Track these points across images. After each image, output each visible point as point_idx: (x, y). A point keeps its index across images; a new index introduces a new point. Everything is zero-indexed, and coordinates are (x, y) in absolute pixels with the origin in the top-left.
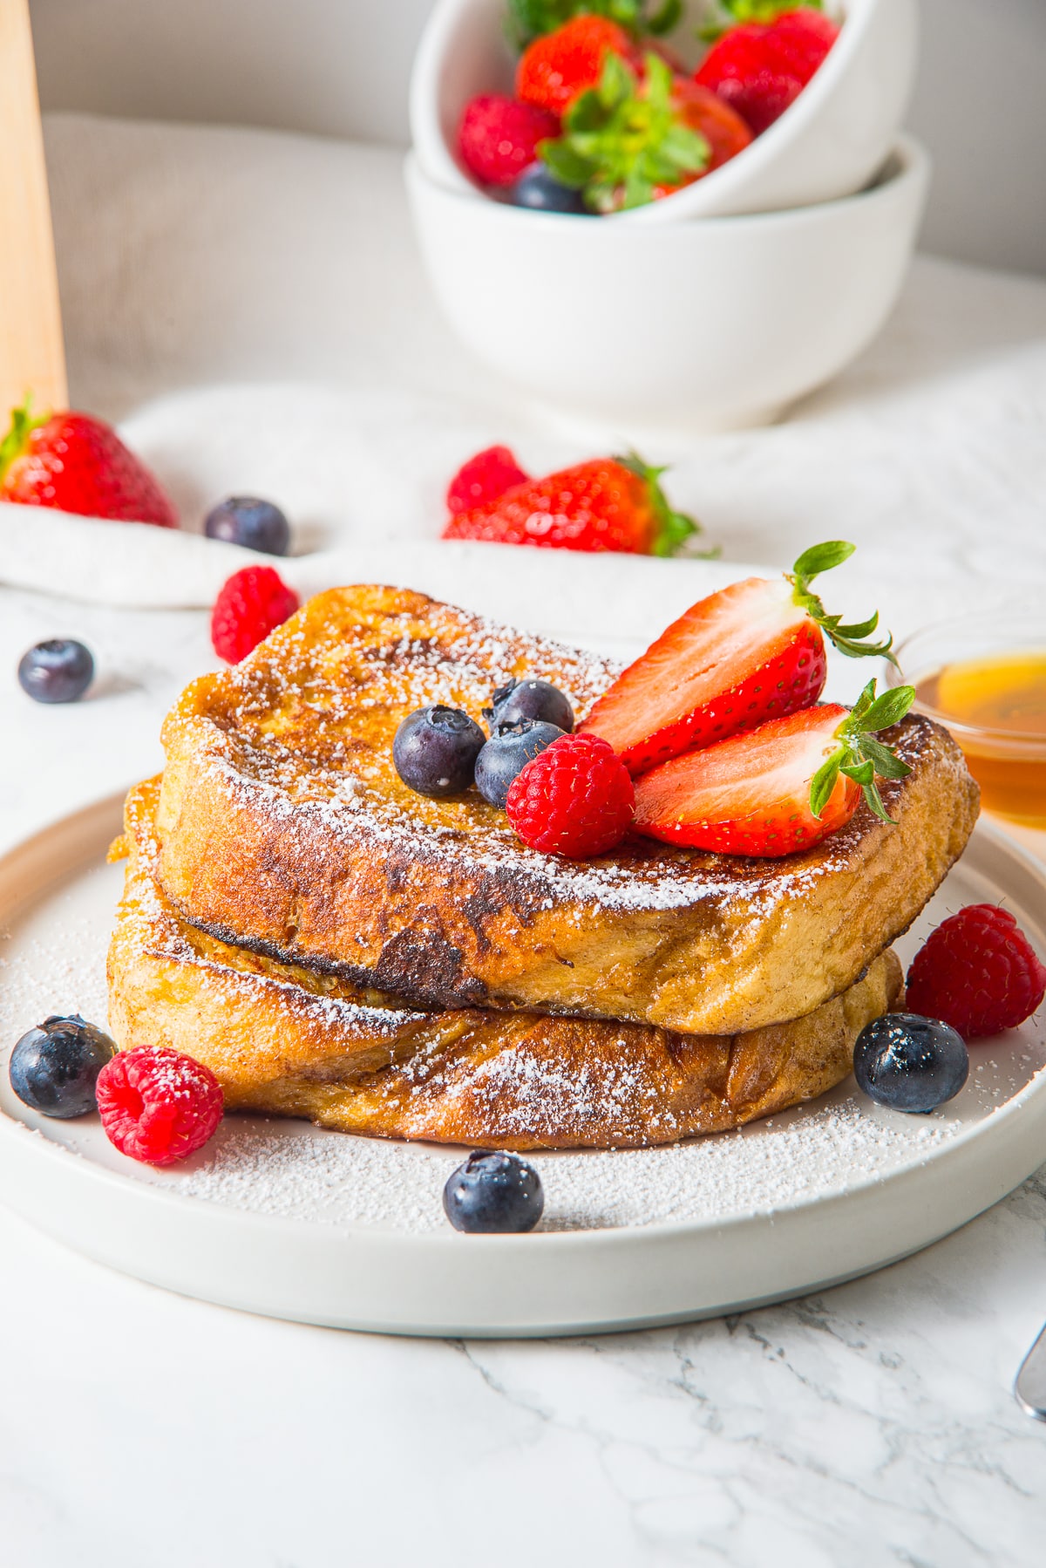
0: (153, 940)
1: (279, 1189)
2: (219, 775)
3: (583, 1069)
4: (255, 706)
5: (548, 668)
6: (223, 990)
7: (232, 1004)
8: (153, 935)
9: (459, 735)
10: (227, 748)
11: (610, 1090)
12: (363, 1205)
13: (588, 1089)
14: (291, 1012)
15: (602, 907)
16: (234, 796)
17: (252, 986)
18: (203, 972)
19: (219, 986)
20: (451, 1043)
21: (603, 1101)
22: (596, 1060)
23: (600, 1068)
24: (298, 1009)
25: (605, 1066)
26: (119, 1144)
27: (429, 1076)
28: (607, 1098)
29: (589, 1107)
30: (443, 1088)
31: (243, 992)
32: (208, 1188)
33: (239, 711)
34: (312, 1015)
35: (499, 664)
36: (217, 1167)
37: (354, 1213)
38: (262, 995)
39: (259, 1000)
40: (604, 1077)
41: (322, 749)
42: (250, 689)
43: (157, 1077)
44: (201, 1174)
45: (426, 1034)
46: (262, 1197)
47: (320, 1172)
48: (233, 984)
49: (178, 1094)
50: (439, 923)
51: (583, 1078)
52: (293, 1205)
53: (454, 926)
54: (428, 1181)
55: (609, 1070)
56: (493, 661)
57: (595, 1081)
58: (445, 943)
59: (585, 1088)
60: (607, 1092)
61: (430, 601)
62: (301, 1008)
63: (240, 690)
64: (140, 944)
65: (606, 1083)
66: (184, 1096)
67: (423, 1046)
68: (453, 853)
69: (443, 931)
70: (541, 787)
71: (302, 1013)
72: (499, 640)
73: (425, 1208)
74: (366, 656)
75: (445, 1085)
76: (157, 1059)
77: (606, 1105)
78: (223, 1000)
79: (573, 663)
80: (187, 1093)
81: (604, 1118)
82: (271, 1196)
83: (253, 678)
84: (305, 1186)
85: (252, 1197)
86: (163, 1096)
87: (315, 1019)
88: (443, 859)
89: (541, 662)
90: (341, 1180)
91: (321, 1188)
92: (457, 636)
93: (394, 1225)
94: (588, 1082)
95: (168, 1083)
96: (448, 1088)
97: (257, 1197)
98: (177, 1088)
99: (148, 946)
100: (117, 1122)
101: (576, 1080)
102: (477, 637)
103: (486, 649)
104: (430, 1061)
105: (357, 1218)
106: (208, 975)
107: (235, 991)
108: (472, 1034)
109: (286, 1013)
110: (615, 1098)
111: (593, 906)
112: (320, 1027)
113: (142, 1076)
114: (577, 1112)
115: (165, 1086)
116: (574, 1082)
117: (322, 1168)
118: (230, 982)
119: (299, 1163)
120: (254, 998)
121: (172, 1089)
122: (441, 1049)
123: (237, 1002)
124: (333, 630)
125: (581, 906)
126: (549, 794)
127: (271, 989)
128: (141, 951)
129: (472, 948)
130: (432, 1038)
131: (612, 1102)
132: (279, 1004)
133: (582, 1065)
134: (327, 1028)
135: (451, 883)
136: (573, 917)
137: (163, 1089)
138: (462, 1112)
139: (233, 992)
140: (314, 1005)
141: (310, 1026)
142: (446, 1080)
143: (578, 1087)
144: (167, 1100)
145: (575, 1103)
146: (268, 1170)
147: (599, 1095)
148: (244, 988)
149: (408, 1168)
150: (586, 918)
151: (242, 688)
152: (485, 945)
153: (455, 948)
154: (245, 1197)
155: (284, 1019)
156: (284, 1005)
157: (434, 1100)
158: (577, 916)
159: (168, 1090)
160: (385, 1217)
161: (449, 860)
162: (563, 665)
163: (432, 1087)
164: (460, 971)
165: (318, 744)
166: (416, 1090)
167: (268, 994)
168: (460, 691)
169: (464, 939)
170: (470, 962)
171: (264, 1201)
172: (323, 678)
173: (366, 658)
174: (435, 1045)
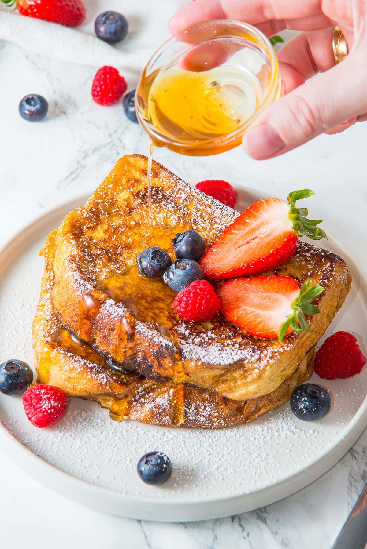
0: (47, 330)
1: (83, 442)
2: (73, 276)
3: (193, 405)
4: (91, 225)
5: (201, 208)
6: (68, 364)
7: (72, 370)
8: (47, 326)
10: (77, 256)
11: (202, 413)
12: (111, 455)
13: (194, 412)
14: (92, 376)
15: (202, 362)
16: (77, 288)
17: (79, 364)
18: (62, 356)
19: (67, 362)
20: (148, 388)
21: (199, 416)
22: (198, 402)
23: (199, 405)
24: (94, 376)
25: (201, 405)
26: (30, 419)
27: (139, 399)
28: (200, 415)
29: (194, 418)
30: (144, 404)
31: (75, 367)
32: (59, 440)
33: (85, 227)
34: (99, 378)
35: (183, 203)
36: (63, 428)
37: (108, 459)
38: (82, 369)
39: (81, 371)
40: (200, 408)
41: (113, 249)
42: (89, 218)
43: (42, 405)
44: (57, 432)
45: (139, 385)
46: (77, 447)
47: (98, 433)
48: (72, 363)
49: (49, 411)
50: (145, 355)
51: (193, 408)
52: (87, 452)
53: (150, 357)
54: (135, 442)
55: (202, 406)
56: (181, 202)
57: (197, 409)
58: (147, 361)
59: (193, 411)
60: (201, 413)
61: (162, 167)
62: (95, 375)
64: (42, 331)
65: (201, 410)
66: (51, 412)
67: (138, 389)
68: (151, 334)
69: (146, 357)
71: (95, 377)
72: (184, 191)
73: (132, 458)
74: (134, 196)
75: (145, 403)
76: (43, 396)
77: (200, 418)
78: (68, 368)
79: (210, 207)
80: (52, 410)
81: (199, 421)
82: (80, 447)
83: (91, 212)
84: (93, 442)
85: (73, 447)
86: (44, 412)
87: (100, 380)
88: (147, 336)
89: (198, 205)
90: (105, 439)
91: (98, 443)
92: (170, 187)
93: (121, 468)
94: (194, 409)
95: (46, 407)
96: (146, 404)
97: (75, 447)
98: (49, 409)
99: (45, 333)
100: (29, 410)
101: (190, 408)
102: (176, 189)
103: (179, 196)
104: (140, 394)
105: (108, 462)
106: (64, 357)
107: (73, 366)
108: (155, 386)
109: (90, 376)
110: (203, 415)
111: (198, 362)
112: (101, 383)
113: (37, 403)
114: (190, 419)
115: (45, 408)
116: (189, 409)
117: (99, 432)
118: (71, 362)
119: (92, 428)
120: (79, 370)
121: (47, 409)
122: (144, 390)
123: (73, 370)
124: (124, 181)
125: (194, 361)
127: (85, 367)
128: (42, 335)
129: (156, 365)
130: (141, 386)
131: (202, 417)
132: (87, 373)
133: (193, 403)
134: (104, 384)
135: (150, 345)
136: (191, 365)
137: (44, 410)
138: (149, 416)
139: (72, 366)
140: (100, 375)
141: (98, 382)
142: (145, 401)
143: (191, 411)
144: (45, 414)
145: (189, 416)
146: (80, 431)
147: (198, 415)
148: (76, 365)
149: (129, 433)
150: (196, 365)
151: (87, 217)
152: (160, 366)
153: (150, 364)
154: (71, 447)
155: (89, 378)
156: (89, 373)
157: (140, 408)
158: (193, 364)
159: (46, 410)
160: (118, 463)
161: (149, 337)
162: (206, 208)
163: (140, 403)
164: (151, 370)
165: (112, 246)
166: (135, 403)
167: (84, 368)
168: (167, 218)
169: (153, 362)
170: (155, 369)
171: (77, 449)
172: (118, 207)
173: (135, 198)
174: (142, 389)
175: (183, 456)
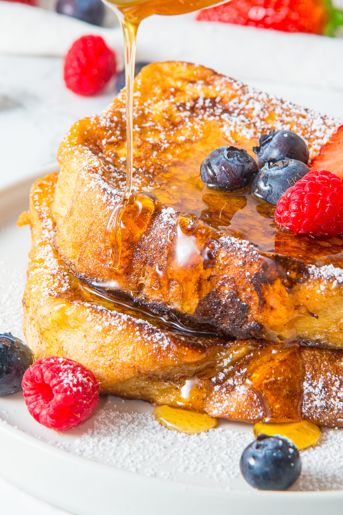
0: (54, 286)
1: (135, 449)
2: (98, 186)
3: (320, 380)
4: (113, 138)
5: (289, 119)
6: (100, 322)
7: (106, 331)
8: (54, 282)
9: (243, 166)
10: (100, 168)
11: (336, 393)
12: (187, 462)
13: (323, 392)
14: (142, 338)
15: (338, 283)
16: (107, 200)
17: (118, 320)
18: (88, 310)
19: (98, 320)
20: (239, 360)
21: (332, 400)
22: (328, 374)
23: (331, 379)
24: (146, 336)
25: (334, 378)
26: (37, 417)
27: (225, 380)
28: (334, 398)
29: (323, 403)
30: (233, 387)
31: (113, 324)
32: (91, 447)
33: (104, 142)
34: (155, 340)
35: (258, 116)
36: (95, 433)
37: (182, 467)
38: (124, 327)
39: (123, 330)
40: (333, 385)
41: (155, 168)
42: (110, 128)
43: (62, 378)
44: (86, 437)
45: (224, 354)
46: (125, 454)
47: (159, 438)
48: (107, 319)
49: (75, 389)
50: (235, 288)
51: (320, 385)
52: (144, 460)
53: (244, 290)
54: (225, 446)
55: (336, 380)
56: (254, 113)
57: (327, 387)
58: (239, 300)
59: (321, 391)
60: (334, 394)
61: (215, 73)
62: (149, 336)
63: (105, 129)
64: (47, 289)
65: (334, 388)
66: (78, 390)
67: (221, 361)
68: (246, 245)
69: (237, 292)
70: (298, 204)
71: (149, 339)
72: (258, 100)
73: (225, 465)
74: (178, 107)
75: (235, 385)
76: (62, 366)
77: (334, 402)
78: (100, 328)
79: (304, 117)
80: (80, 388)
81: (332, 410)
82: (130, 454)
83: (112, 121)
84: (151, 448)
85: (119, 454)
86: (66, 390)
87: (157, 343)
88: (239, 249)
89: (284, 116)
90: (172, 444)
91: (160, 449)
92: (233, 97)
93: (208, 477)
94: (323, 388)
95: (69, 382)
96: (236, 388)
97: (122, 454)
98: (74, 385)
99: (52, 290)
100: (35, 403)
101: (316, 386)
102: (244, 98)
103: (250, 106)
104: (226, 370)
105: (184, 471)
106: (91, 312)
107: (108, 323)
108: (252, 355)
109: (139, 338)
110: (339, 398)
111: (332, 282)
112: (160, 348)
113: (53, 377)
114: (316, 406)
115: (67, 384)
116: (314, 387)
117: (159, 436)
118: (105, 317)
119: (146, 432)
120: (120, 328)
121: (71, 385)
122: (233, 363)
123: (109, 330)
124: (157, 90)
125: (325, 282)
126: (303, 210)
127: (130, 323)
128: (47, 293)
129: (255, 304)
130: (227, 356)
131: (338, 400)
132: (135, 332)
133: (320, 377)
134: (164, 349)
135: (244, 264)
136: (319, 289)
137: (66, 386)
138: (245, 403)
139: (107, 324)
140: (157, 334)
141: (154, 347)
142: (236, 383)
143: (317, 391)
144: (68, 393)
145: (315, 400)
146: (127, 436)
147: (330, 396)
148: (114, 322)
149: (212, 437)
150: (328, 289)
151: (106, 127)
152: (263, 303)
153: (244, 304)
154: (115, 454)
155: (138, 342)
156: (138, 333)
157: (228, 395)
158: (323, 288)
159: (69, 387)
160: (201, 471)
161: (243, 249)
162: (298, 118)
163: (226, 386)
164: (247, 317)
165: (152, 165)
166: (217, 388)
167: (128, 326)
168: (236, 132)
169: (250, 298)
170: (254, 313)
171: (126, 457)
172: (153, 121)
173: (178, 110)
174: (229, 361)
175: (312, 460)
